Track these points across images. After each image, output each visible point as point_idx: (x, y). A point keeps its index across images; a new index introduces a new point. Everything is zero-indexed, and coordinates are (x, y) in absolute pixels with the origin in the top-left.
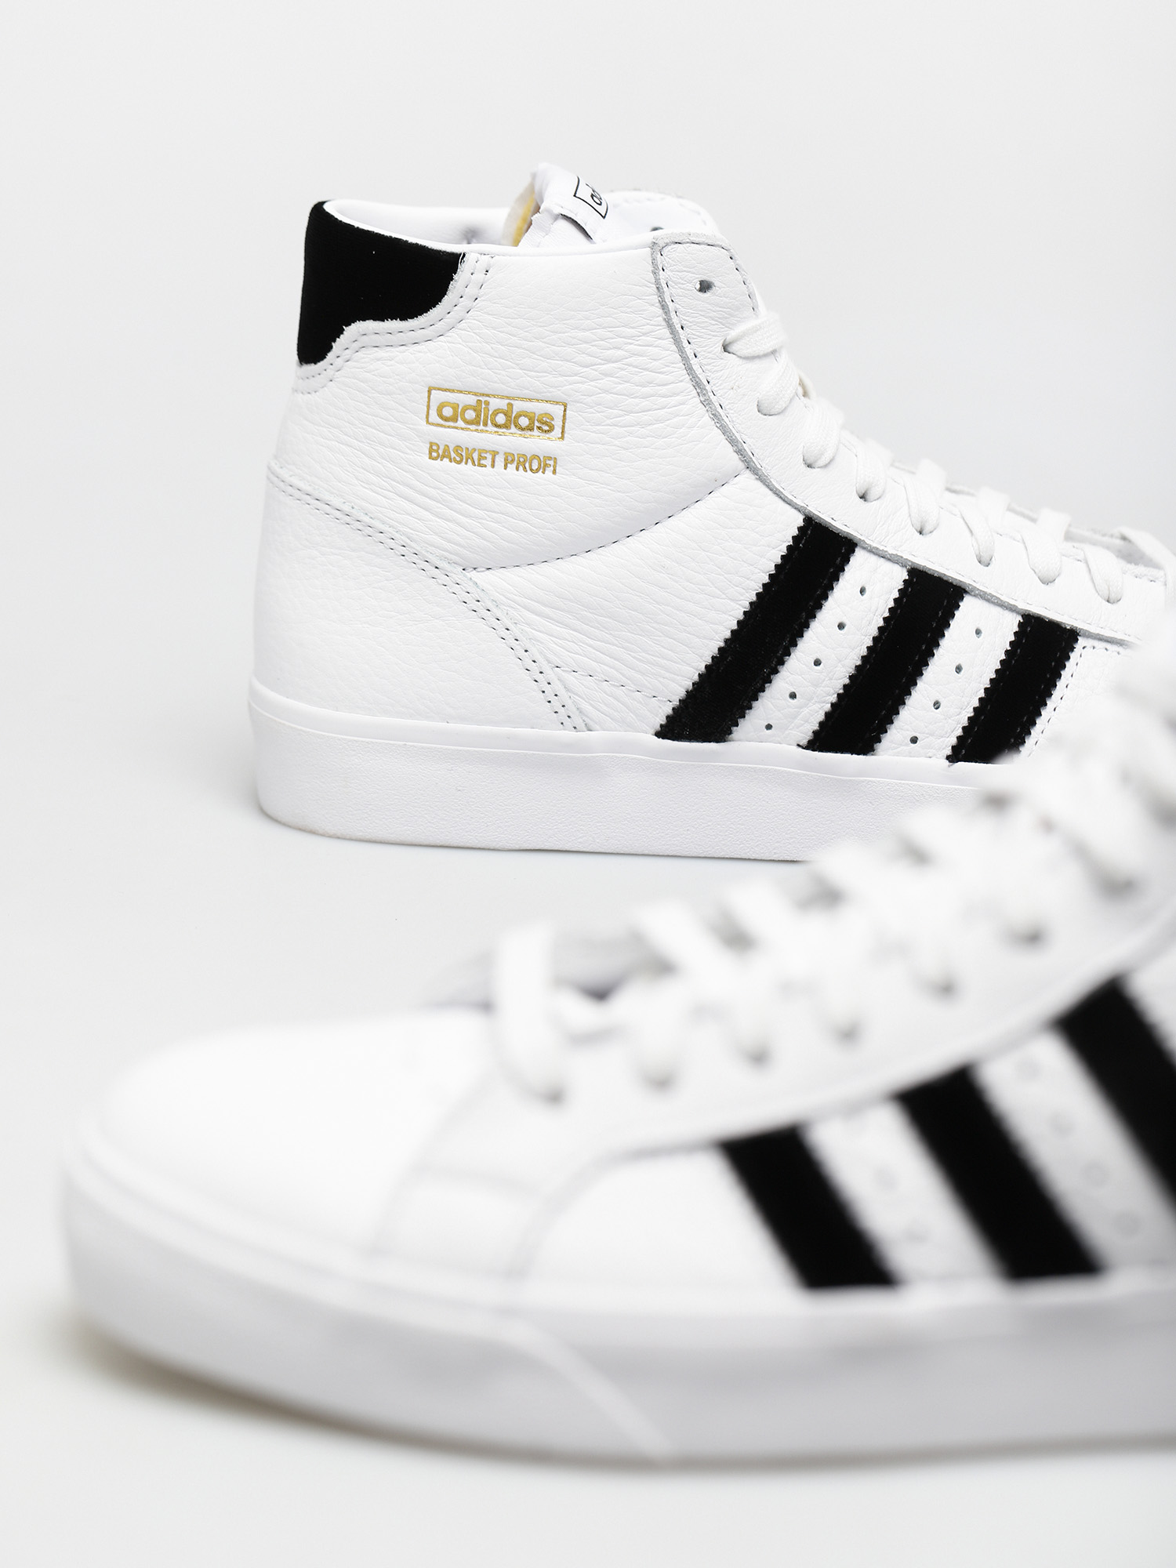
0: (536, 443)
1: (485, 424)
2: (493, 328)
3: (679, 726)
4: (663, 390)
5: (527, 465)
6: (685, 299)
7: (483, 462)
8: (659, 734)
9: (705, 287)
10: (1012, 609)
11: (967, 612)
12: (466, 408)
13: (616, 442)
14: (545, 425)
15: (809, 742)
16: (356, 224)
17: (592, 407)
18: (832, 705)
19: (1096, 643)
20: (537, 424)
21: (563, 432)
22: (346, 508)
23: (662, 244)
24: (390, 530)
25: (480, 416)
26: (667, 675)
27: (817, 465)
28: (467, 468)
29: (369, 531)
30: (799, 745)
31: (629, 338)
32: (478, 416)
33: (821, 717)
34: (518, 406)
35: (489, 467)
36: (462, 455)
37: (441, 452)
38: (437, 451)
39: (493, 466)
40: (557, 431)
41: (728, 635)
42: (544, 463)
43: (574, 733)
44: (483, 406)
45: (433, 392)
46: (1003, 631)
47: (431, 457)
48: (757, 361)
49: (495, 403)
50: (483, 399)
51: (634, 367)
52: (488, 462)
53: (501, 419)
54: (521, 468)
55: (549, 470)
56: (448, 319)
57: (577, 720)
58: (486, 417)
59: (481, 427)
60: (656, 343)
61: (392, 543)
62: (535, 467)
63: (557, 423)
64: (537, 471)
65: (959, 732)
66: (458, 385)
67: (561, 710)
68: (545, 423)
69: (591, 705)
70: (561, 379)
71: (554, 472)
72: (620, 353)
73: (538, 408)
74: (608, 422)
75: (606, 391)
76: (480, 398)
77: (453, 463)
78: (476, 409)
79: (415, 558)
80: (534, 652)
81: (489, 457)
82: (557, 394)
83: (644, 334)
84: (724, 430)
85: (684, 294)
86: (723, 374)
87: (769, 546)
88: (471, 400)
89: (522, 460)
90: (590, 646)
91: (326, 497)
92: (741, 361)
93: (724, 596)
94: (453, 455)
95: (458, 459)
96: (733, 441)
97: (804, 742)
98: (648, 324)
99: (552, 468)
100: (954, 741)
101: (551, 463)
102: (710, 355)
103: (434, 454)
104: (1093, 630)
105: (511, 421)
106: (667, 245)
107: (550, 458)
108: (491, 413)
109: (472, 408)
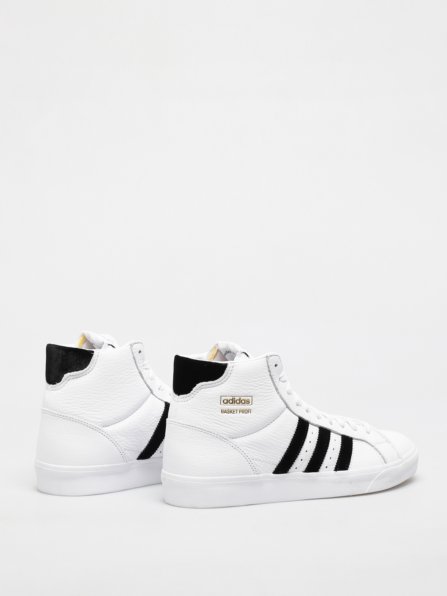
0: (246, 407)
1: (234, 403)
2: (236, 380)
3: (277, 471)
4: (271, 391)
5: (244, 412)
6: (273, 369)
7: (234, 412)
8: (273, 473)
9: (276, 366)
10: (339, 434)
11: (332, 435)
12: (230, 400)
13: (263, 404)
14: (247, 402)
15: (305, 470)
17: (258, 397)
18: (310, 461)
19: (356, 440)
20: (246, 402)
21: (252, 403)
22: (202, 428)
23: (269, 356)
24: (213, 431)
25: (234, 401)
26: (276, 458)
27: (299, 405)
28: (231, 414)
29: (208, 432)
30: (303, 472)
31: (264, 379)
32: (233, 402)
33: (307, 464)
34: (242, 398)
35: (236, 413)
36: (231, 412)
37: (224, 411)
38: (223, 411)
39: (237, 413)
40: (251, 403)
41: (288, 447)
42: (248, 411)
43: (257, 475)
44: (234, 399)
45: (222, 397)
46: (339, 439)
47: (222, 413)
48: (284, 382)
49: (237, 398)
50: (234, 397)
51: (265, 386)
52: (235, 412)
53: (238, 402)
54: (243, 413)
55: (249, 412)
56: (225, 379)
57: (258, 472)
58: (234, 402)
59: (234, 404)
60: (269, 380)
61: (214, 435)
62: (246, 412)
63: (251, 401)
64: (247, 413)
65: (336, 464)
66: (228, 395)
67: (255, 470)
68: (248, 402)
69: (260, 468)
70: (251, 391)
71: (251, 413)
72: (263, 383)
73: (246, 398)
74: (262, 399)
75: (261, 392)
76: (233, 397)
77: (227, 414)
78: (232, 400)
79: (220, 438)
80: (249, 456)
81: (236, 411)
82: (250, 394)
83: (266, 378)
84: (282, 399)
85: (272, 367)
86: (280, 385)
88: (231, 398)
89: (243, 411)
90: (260, 454)
91: (196, 426)
92: (282, 383)
94: (227, 412)
95: (228, 412)
96: (284, 401)
97: (304, 471)
98: (267, 376)
99: (250, 412)
100: (335, 466)
101: (250, 411)
102: (278, 382)
103: (223, 412)
104: (355, 437)
105: (240, 401)
106: (270, 357)
107: (249, 410)
108: (236, 400)
109: (231, 400)
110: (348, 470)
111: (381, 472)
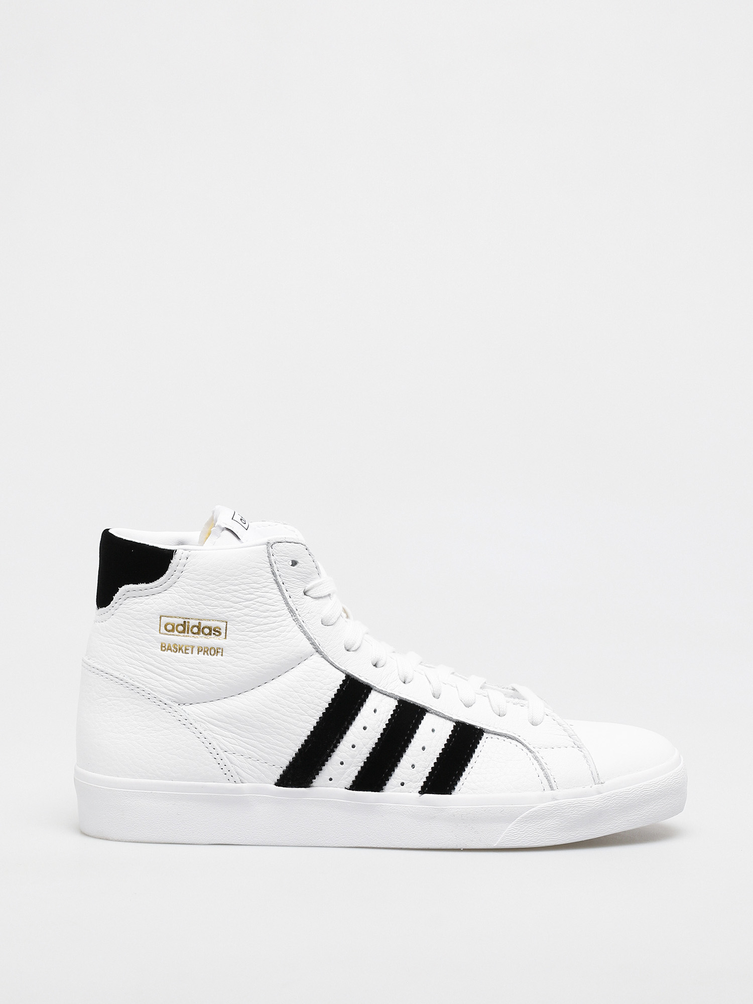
0: (213, 641)
1: (188, 633)
2: (191, 586)
3: (285, 781)
4: (274, 614)
5: (209, 652)
6: (284, 570)
7: (187, 651)
8: (276, 784)
9: (294, 563)
10: (450, 719)
11: (428, 721)
12: (178, 625)
13: (252, 640)
15: (351, 786)
16: (124, 538)
17: (239, 623)
18: (361, 767)
19: (493, 736)
20: (213, 632)
21: (226, 636)
22: (121, 677)
23: (272, 543)
24: (143, 686)
25: (185, 628)
26: (280, 754)
27: (351, 650)
28: (180, 655)
29: (132, 687)
30: (346, 788)
31: (257, 589)
32: (184, 629)
33: (356, 774)
34: (204, 623)
35: (190, 654)
36: (178, 649)
37: (166, 647)
38: (164, 647)
39: (192, 653)
40: (223, 635)
41: (309, 733)
42: (217, 651)
43: (234, 784)
44: (187, 624)
45: (162, 618)
46: (446, 730)
47: (162, 650)
48: (321, 600)
49: (193, 622)
50: (186, 620)
51: (260, 603)
52: (189, 651)
53: (195, 630)
54: (206, 653)
55: (219, 654)
56: (169, 582)
57: (237, 778)
58: (188, 630)
59: (186, 634)
60: (270, 591)
61: (143, 693)
62: (212, 653)
63: (223, 631)
64: (214, 655)
65: (425, 780)
66: (174, 614)
67: (228, 773)
68: (217, 631)
69: (242, 770)
70: (224, 609)
71: (222, 655)
72: (253, 596)
73: (213, 624)
74: (248, 630)
75: (246, 615)
76: (185, 620)
77: (173, 653)
78: (184, 625)
79: (155, 700)
80: (214, 743)
81: (190, 649)
82: (223, 617)
83: (264, 587)
84: (305, 633)
85: (284, 567)
86: (305, 606)
87: (328, 689)
88: (181, 621)
89: (206, 650)
90: (241, 741)
91: (111, 671)
92: (313, 600)
93: (306, 714)
94: (173, 648)
95: (175, 650)
96: (309, 639)
97: (348, 786)
98: (266, 582)
99: (221, 653)
100: (422, 784)
101: (221, 651)
102: (297, 597)
103: (163, 648)
104: (491, 729)
105: (200, 630)
106: (274, 543)
107: (220, 648)
108: (190, 627)
109: (181, 625)
110: (451, 794)
111: (534, 807)
